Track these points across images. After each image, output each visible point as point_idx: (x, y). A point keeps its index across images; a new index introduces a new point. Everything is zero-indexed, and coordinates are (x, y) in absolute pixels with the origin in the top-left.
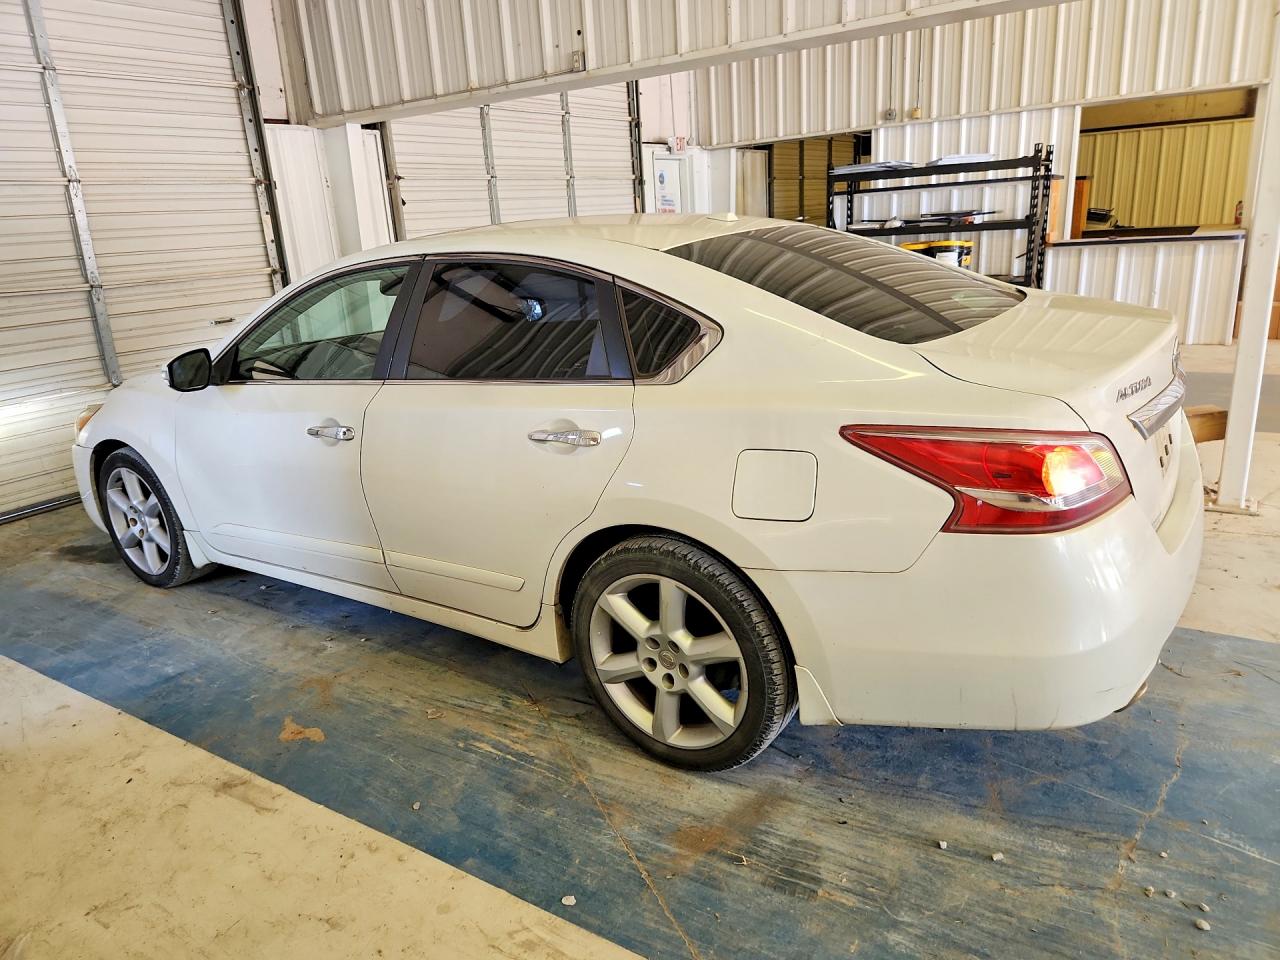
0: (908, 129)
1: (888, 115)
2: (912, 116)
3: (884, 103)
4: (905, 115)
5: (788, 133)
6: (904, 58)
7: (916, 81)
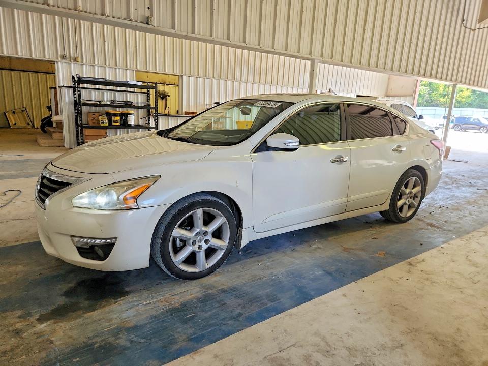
0: (72, 65)
1: (63, 57)
2: (75, 60)
3: (61, 52)
4: (71, 59)
5: (9, 53)
6: (69, 36)
7: (75, 47)
